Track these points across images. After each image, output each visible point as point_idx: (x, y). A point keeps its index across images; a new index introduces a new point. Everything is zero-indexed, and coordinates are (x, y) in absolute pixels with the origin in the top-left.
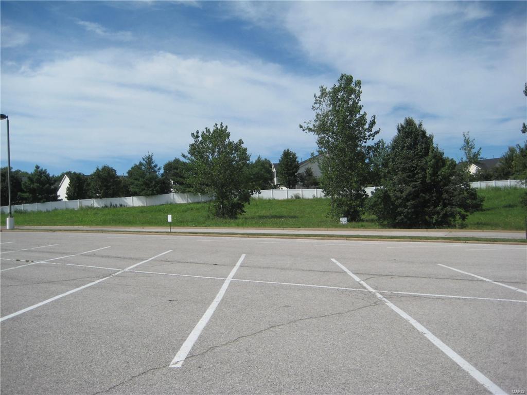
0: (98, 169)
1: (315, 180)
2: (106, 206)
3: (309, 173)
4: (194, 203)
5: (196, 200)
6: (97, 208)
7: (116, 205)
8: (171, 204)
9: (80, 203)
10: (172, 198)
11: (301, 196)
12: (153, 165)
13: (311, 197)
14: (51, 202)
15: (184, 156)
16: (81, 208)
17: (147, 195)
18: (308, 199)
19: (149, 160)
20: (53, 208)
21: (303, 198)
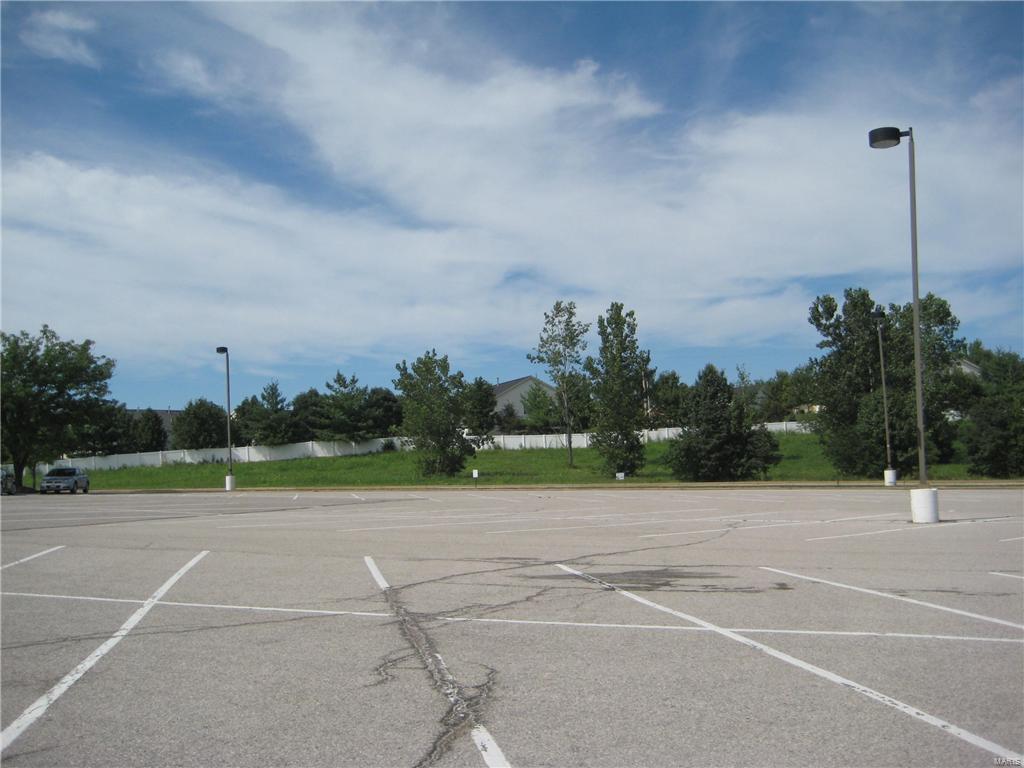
0: (191, 404)
1: (519, 422)
2: (205, 462)
3: (510, 411)
4: (346, 456)
5: (348, 451)
6: (191, 465)
7: (222, 460)
8: (309, 458)
9: (163, 456)
10: (311, 449)
11: (502, 446)
12: (279, 399)
13: (517, 447)
14: (116, 455)
15: (328, 386)
16: (166, 465)
17: (272, 445)
18: (513, 450)
19: (273, 393)
20: (120, 465)
21: (505, 449)
